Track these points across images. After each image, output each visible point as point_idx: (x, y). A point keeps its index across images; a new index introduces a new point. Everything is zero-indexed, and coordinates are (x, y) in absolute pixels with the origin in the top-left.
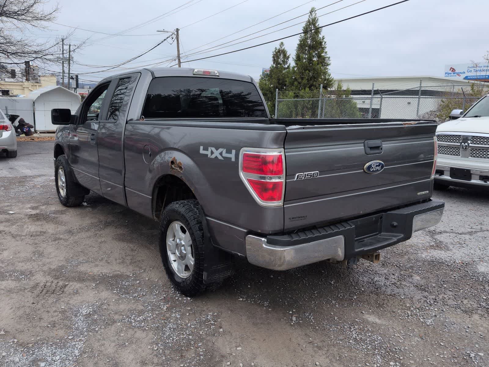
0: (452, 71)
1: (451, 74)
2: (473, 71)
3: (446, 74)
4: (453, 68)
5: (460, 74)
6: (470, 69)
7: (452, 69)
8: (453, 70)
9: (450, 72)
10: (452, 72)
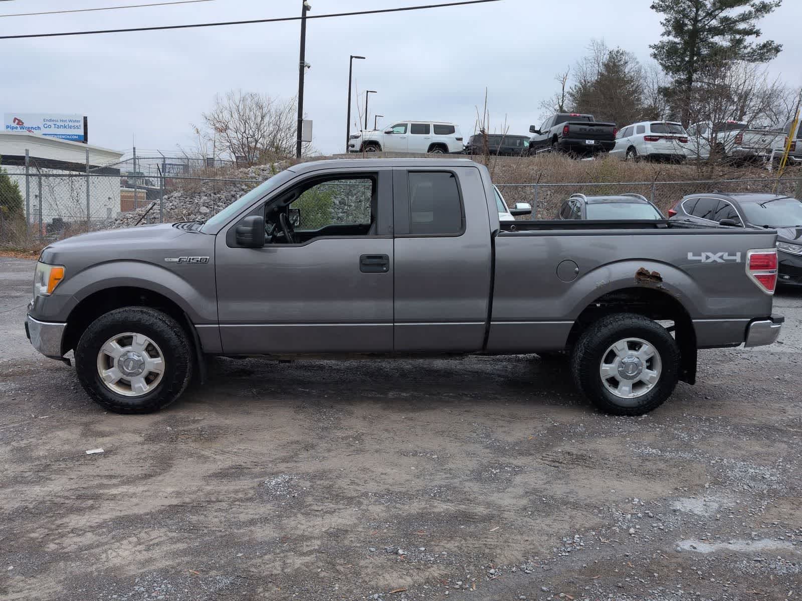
0: (18, 124)
1: (16, 128)
2: (53, 126)
3: (7, 128)
4: (18, 118)
5: (32, 130)
6: (49, 123)
7: (17, 121)
8: (20, 123)
9: (15, 125)
10: (18, 126)
